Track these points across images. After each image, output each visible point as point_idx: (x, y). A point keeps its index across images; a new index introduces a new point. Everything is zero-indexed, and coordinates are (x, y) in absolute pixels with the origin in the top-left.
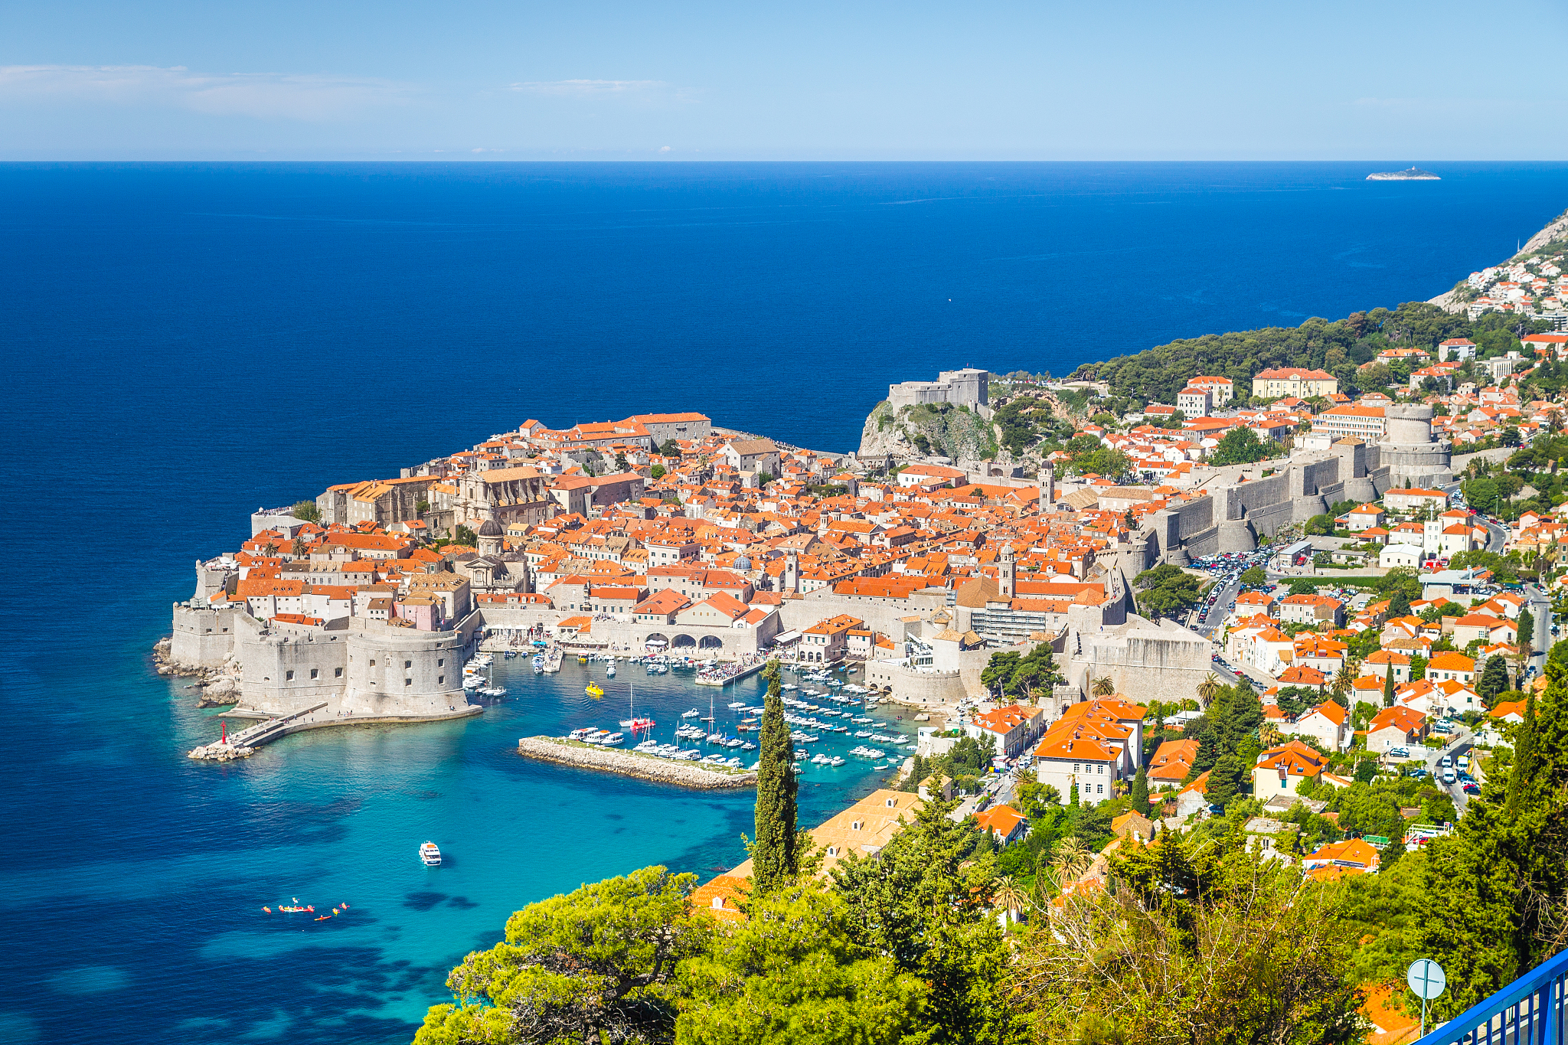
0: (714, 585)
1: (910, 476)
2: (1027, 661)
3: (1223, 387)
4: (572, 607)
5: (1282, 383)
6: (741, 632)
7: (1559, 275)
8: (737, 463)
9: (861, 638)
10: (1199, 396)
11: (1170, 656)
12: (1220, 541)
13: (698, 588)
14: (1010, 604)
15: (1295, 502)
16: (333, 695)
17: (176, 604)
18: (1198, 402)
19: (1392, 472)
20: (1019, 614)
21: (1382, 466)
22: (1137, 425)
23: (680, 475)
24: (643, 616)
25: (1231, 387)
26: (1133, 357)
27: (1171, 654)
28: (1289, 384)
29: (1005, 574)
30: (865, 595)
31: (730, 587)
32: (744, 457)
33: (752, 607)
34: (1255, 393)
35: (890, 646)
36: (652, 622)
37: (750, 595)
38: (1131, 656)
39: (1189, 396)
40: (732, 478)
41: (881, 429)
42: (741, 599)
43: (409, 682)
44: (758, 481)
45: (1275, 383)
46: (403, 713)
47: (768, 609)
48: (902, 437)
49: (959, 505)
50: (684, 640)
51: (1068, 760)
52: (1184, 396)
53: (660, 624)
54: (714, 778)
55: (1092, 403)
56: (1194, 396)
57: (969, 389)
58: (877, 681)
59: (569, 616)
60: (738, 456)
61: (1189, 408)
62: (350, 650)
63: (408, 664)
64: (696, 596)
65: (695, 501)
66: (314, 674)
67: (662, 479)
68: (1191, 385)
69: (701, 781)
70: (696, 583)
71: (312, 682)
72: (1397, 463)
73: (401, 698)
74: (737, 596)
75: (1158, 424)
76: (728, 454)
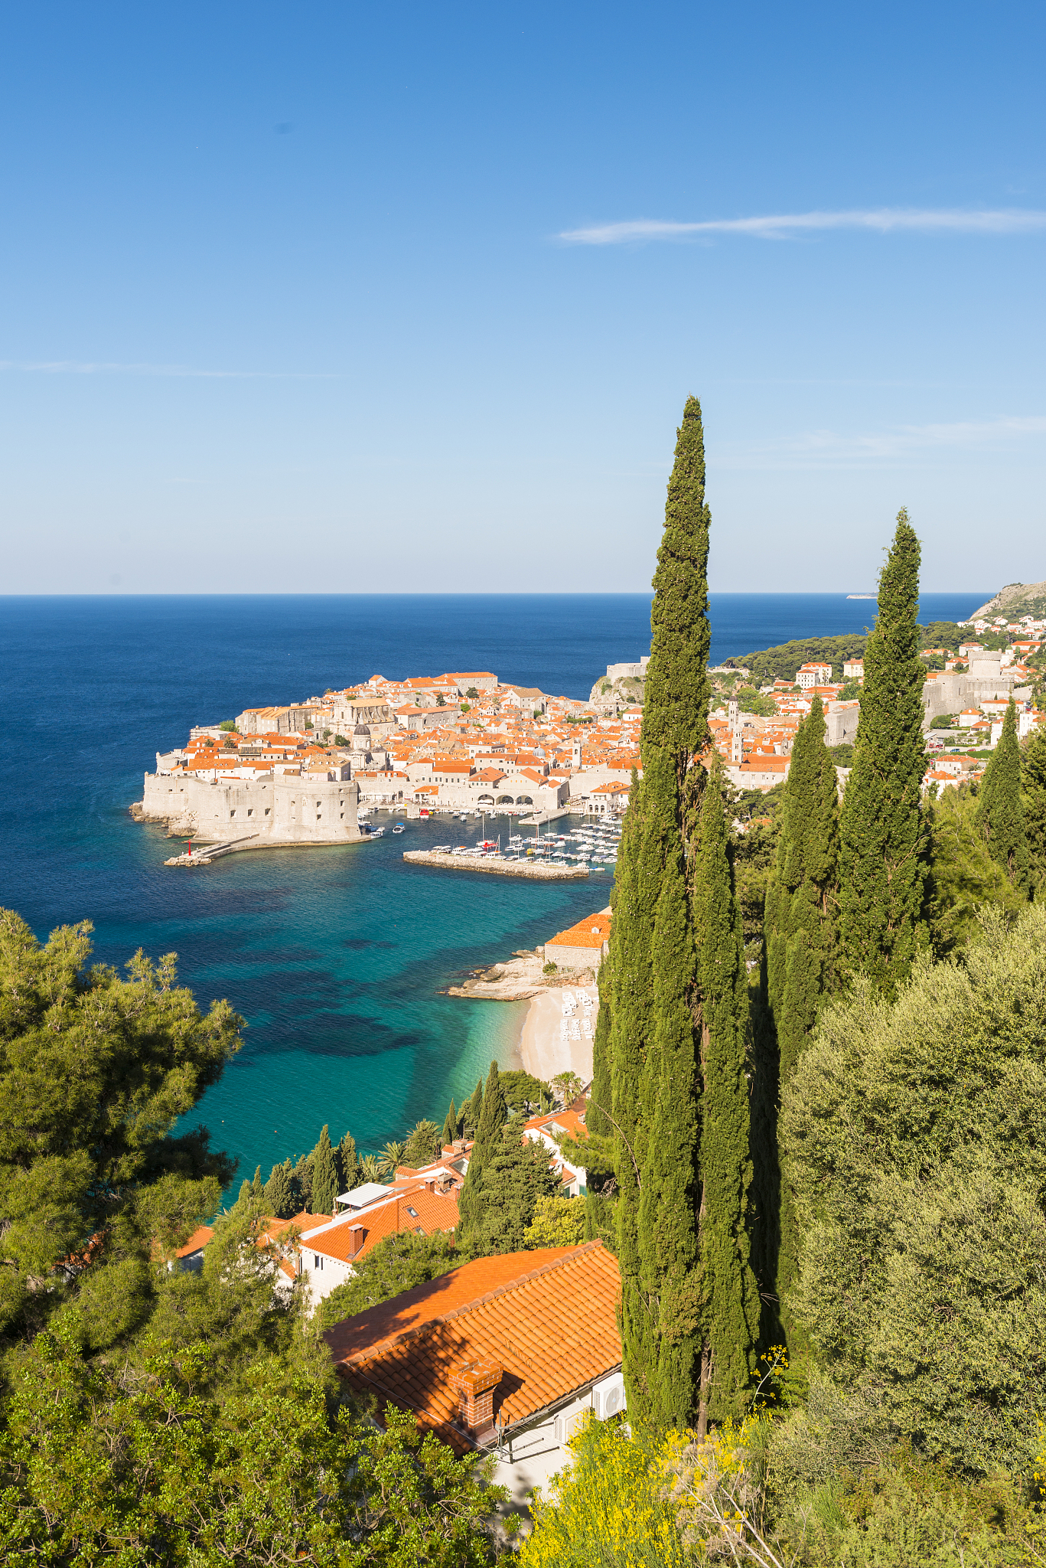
0: (523, 764)
1: (632, 716)
4: (424, 779)
6: (545, 794)
7: (1007, 624)
8: (518, 704)
10: (810, 675)
13: (511, 766)
14: (740, 767)
16: (264, 829)
17: (146, 773)
18: (810, 679)
21: (968, 692)
22: (771, 692)
23: (481, 710)
24: (475, 783)
25: (830, 669)
26: (764, 652)
29: (736, 747)
31: (534, 765)
32: (522, 701)
33: (550, 778)
34: (845, 674)
36: (482, 787)
37: (547, 772)
39: (804, 674)
40: (515, 712)
41: (603, 693)
42: (542, 773)
43: (319, 817)
44: (532, 715)
46: (315, 839)
47: (563, 780)
50: (506, 799)
52: (801, 674)
53: (487, 788)
54: (551, 872)
55: (738, 680)
56: (807, 674)
59: (422, 786)
60: (518, 700)
61: (804, 683)
62: (276, 794)
63: (319, 804)
64: (511, 771)
65: (493, 725)
66: (250, 812)
67: (469, 712)
68: (803, 668)
69: (543, 874)
70: (510, 763)
71: (249, 819)
72: (979, 690)
73: (314, 828)
74: (540, 771)
75: (785, 691)
76: (512, 697)
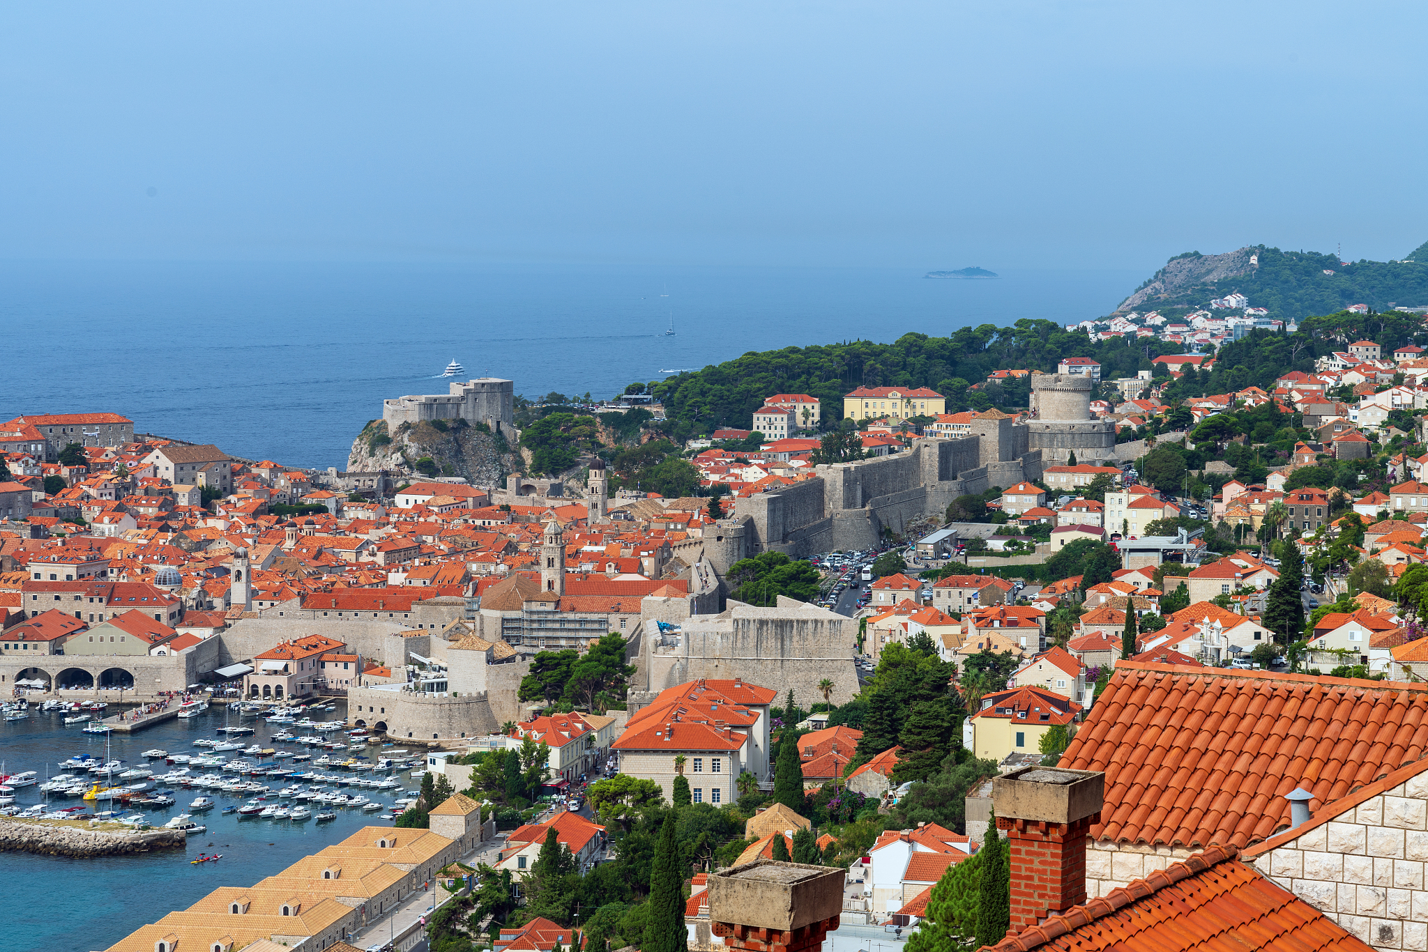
0: (123, 603)
1: (412, 498)
2: (588, 659)
3: (809, 406)
5: (879, 401)
6: (162, 661)
8: (170, 475)
9: (341, 665)
10: (779, 416)
11: (794, 643)
12: (836, 536)
13: (98, 608)
14: (558, 603)
15: (928, 489)
18: (779, 424)
19: (1044, 458)
20: (571, 616)
21: (1032, 450)
22: (703, 450)
23: (85, 488)
24: (12, 644)
25: (817, 406)
27: (796, 639)
28: (888, 403)
29: (550, 563)
30: (348, 608)
31: (149, 604)
32: (179, 467)
33: (180, 631)
34: (847, 415)
35: (385, 672)
36: (26, 652)
37: (178, 616)
38: (739, 645)
39: (768, 416)
40: (161, 493)
42: (164, 621)
44: (197, 499)
45: (870, 401)
47: (205, 633)
48: (401, 460)
49: (479, 522)
50: (75, 677)
51: (665, 752)
52: (761, 416)
53: (39, 656)
54: (103, 840)
55: (646, 427)
56: (773, 416)
57: (488, 402)
58: (365, 715)
60: (172, 465)
61: (767, 431)
64: (96, 619)
65: (106, 519)
67: (60, 495)
68: (768, 403)
69: (82, 844)
70: (96, 600)
72: (1051, 446)
74: (158, 617)
75: (730, 447)
76: (157, 462)
